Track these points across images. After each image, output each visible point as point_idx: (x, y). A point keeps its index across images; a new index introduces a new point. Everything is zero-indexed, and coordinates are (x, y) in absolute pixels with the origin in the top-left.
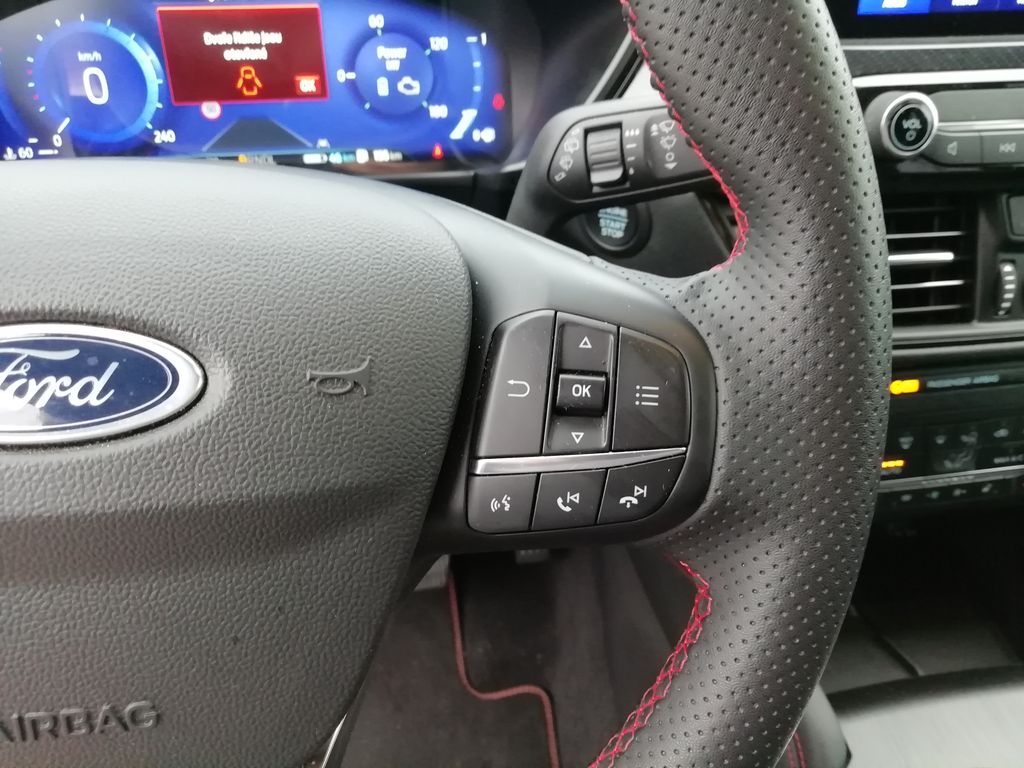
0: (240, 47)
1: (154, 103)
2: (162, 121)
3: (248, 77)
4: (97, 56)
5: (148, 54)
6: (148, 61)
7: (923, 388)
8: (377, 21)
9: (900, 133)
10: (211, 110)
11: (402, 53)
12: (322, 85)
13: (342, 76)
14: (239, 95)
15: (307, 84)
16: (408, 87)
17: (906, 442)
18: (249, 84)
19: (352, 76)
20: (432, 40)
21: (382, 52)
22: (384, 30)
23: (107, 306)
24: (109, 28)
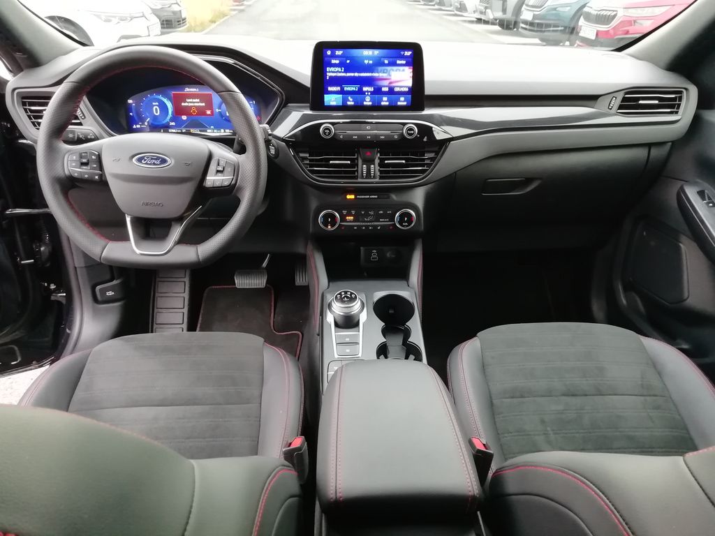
0: (194, 103)
1: (170, 115)
2: (172, 120)
3: (194, 110)
4: (157, 104)
5: (169, 103)
6: (169, 105)
7: (356, 198)
9: (325, 133)
10: (184, 118)
12: (212, 112)
13: (217, 110)
14: (191, 114)
15: (209, 112)
17: (353, 212)
18: (194, 112)
23: (161, 152)
24: (160, 97)
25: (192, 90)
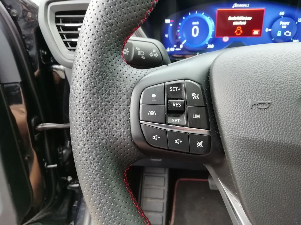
0: (239, 21)
1: (210, 36)
2: (211, 42)
3: (239, 30)
4: (198, 23)
5: (211, 22)
6: (211, 24)
8: (282, 13)
10: (226, 39)
11: (288, 23)
12: (260, 33)
13: (267, 30)
14: (235, 35)
15: (256, 32)
16: (288, 34)
18: (239, 32)
19: (270, 30)
20: (299, 19)
21: (282, 23)
22: (284, 16)
24: (203, 15)
25: (241, 5)
